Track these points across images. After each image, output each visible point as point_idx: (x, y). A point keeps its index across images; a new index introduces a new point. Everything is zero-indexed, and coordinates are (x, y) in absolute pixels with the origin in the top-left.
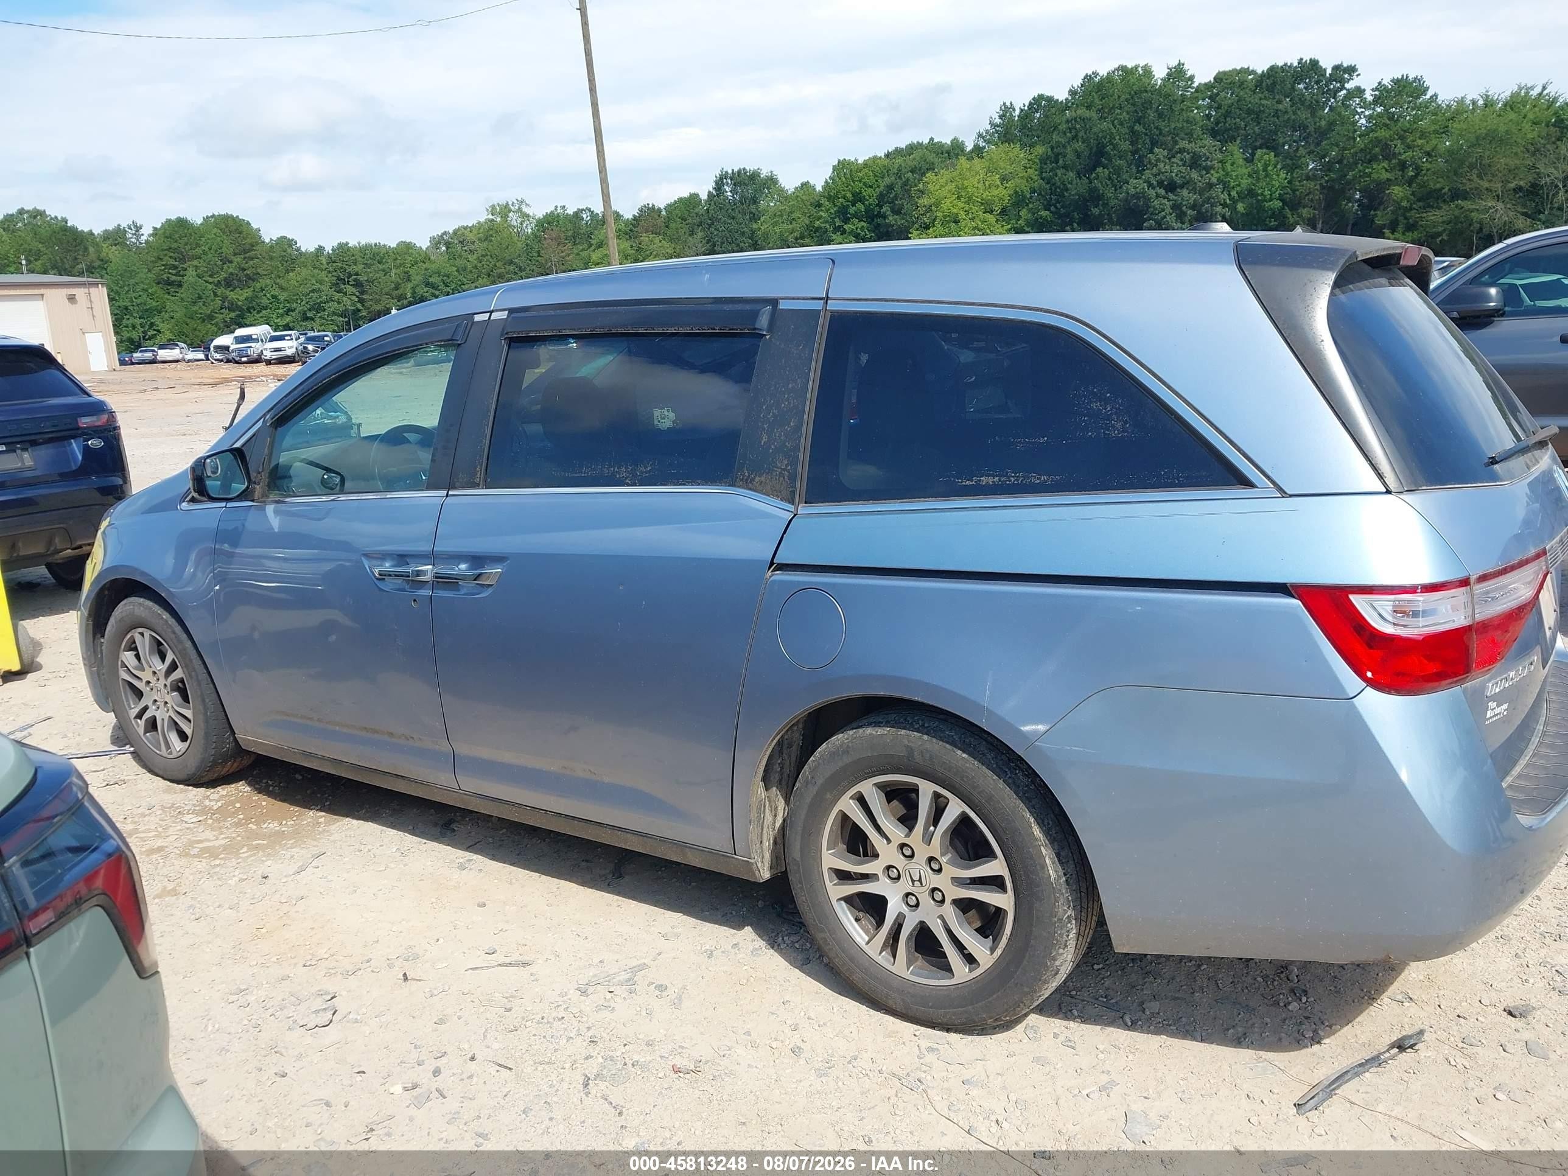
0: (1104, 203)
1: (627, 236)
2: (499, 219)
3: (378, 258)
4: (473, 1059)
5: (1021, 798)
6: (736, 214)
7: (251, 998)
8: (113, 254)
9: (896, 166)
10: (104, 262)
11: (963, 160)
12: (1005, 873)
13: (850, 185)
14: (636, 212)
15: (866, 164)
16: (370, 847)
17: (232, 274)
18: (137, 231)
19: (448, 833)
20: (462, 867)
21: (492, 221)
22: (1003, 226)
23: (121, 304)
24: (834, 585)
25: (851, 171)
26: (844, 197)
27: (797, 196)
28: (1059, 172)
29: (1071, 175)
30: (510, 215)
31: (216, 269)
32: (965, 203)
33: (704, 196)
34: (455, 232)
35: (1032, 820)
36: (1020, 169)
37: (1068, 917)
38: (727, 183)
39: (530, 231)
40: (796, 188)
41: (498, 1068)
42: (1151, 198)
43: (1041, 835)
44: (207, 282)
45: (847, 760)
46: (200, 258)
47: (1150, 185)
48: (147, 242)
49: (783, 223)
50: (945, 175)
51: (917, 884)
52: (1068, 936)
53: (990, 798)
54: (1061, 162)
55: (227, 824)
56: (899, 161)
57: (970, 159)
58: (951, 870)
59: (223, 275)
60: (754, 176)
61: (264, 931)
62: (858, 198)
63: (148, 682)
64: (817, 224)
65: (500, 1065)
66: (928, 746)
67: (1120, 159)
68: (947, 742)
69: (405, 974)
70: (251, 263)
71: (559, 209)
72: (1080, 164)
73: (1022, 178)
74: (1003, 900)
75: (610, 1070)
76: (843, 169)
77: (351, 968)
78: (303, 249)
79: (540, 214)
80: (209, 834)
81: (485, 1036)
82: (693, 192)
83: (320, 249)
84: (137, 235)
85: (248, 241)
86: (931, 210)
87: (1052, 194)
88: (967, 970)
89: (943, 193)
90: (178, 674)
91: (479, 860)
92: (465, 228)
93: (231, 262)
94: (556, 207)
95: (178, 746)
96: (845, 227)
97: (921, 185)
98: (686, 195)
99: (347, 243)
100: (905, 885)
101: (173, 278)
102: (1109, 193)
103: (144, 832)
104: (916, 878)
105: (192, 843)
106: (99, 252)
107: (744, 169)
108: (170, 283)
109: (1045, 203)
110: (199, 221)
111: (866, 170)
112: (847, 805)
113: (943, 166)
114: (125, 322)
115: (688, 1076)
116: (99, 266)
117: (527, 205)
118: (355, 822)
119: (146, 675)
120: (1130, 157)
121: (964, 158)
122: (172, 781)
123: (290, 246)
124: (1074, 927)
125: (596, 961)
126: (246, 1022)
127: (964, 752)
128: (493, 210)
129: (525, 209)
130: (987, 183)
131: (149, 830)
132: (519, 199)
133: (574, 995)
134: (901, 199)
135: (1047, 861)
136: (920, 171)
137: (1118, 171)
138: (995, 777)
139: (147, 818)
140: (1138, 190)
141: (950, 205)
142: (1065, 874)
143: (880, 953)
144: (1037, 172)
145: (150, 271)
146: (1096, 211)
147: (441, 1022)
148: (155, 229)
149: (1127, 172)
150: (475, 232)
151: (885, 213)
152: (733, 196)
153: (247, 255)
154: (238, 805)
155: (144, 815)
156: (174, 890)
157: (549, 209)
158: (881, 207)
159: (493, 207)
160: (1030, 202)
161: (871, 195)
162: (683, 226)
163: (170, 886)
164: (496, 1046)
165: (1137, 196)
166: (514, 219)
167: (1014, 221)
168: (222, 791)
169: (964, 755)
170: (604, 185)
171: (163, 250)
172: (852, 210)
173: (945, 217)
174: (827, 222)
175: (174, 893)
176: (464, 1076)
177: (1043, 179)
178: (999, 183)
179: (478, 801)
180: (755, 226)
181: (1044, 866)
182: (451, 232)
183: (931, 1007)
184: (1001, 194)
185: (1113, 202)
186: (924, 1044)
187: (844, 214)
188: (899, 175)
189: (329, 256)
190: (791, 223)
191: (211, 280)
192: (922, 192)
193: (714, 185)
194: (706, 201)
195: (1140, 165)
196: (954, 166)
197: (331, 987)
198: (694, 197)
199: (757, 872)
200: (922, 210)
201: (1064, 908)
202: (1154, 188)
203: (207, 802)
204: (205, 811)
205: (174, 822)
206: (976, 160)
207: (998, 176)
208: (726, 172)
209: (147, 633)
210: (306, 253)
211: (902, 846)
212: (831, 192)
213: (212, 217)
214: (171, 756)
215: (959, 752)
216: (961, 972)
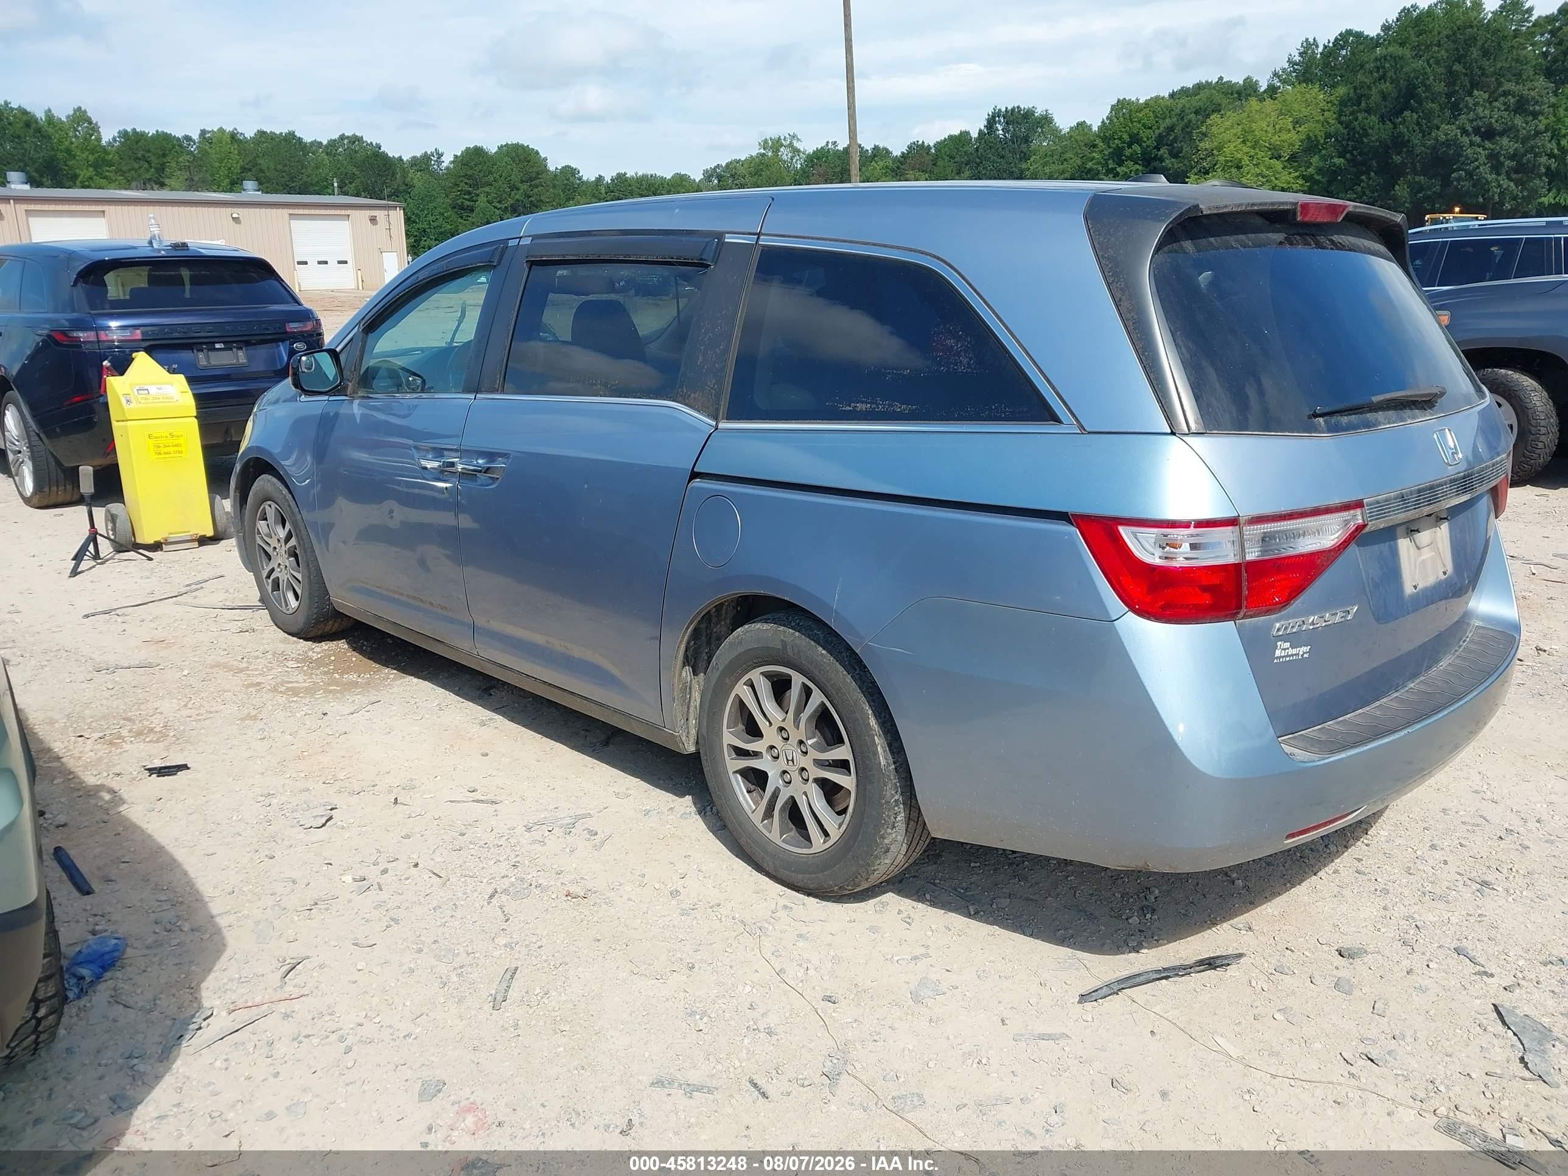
0: (1408, 151)
1: (894, 174)
2: (770, 154)
3: (653, 189)
4: (416, 865)
5: (863, 692)
6: (1007, 153)
7: (274, 801)
8: (417, 179)
9: (1180, 106)
10: (409, 186)
11: (1254, 102)
12: (850, 757)
13: (1127, 125)
14: (904, 149)
15: (1147, 104)
16: (417, 700)
17: (517, 200)
18: (439, 158)
19: (486, 696)
20: (483, 724)
21: (763, 155)
22: (1290, 173)
23: (420, 226)
24: (735, 493)
25: (1131, 111)
26: (1120, 138)
27: (1071, 136)
28: (1360, 116)
29: (1374, 119)
30: (782, 149)
31: (505, 195)
32: (1251, 147)
33: (974, 134)
34: (728, 165)
35: (870, 712)
36: (1316, 112)
37: (896, 801)
38: (1000, 121)
39: (799, 166)
40: (1071, 128)
41: (432, 875)
42: (1464, 146)
43: (876, 726)
44: (495, 207)
45: (741, 650)
46: (491, 185)
47: (1464, 132)
48: (447, 168)
49: (1054, 163)
50: (1232, 117)
51: (790, 763)
52: (895, 818)
53: (839, 689)
54: (1363, 104)
55: (318, 672)
56: (1183, 101)
57: (1262, 100)
58: (814, 754)
59: (511, 201)
60: (1028, 114)
61: (306, 754)
62: (1135, 139)
63: (275, 548)
64: (1090, 165)
65: (434, 873)
66: (797, 641)
67: (1433, 102)
68: (813, 640)
69: (396, 799)
70: (536, 190)
71: (830, 144)
72: (1386, 107)
73: (1317, 121)
74: (847, 781)
75: (516, 888)
76: (1122, 109)
77: (357, 789)
78: (585, 178)
79: (810, 150)
80: (301, 678)
81: (434, 851)
82: (963, 129)
83: (600, 179)
84: (439, 162)
85: (535, 170)
86: (1213, 154)
87: (1349, 139)
88: (822, 841)
89: (1227, 136)
90: (293, 542)
91: (500, 720)
92: (738, 161)
93: (518, 189)
94: (828, 142)
95: (293, 603)
96: (1118, 169)
97: (1204, 128)
98: (957, 133)
99: (625, 174)
100: (782, 764)
101: (467, 203)
102: (1416, 140)
103: (252, 670)
104: (790, 758)
105: (282, 683)
106: (404, 177)
107: (1018, 107)
108: (462, 208)
109: (1340, 149)
110: (493, 150)
111: (1147, 111)
112: (741, 690)
113: (1231, 107)
114: (422, 243)
115: (574, 900)
116: (404, 190)
117: (798, 140)
118: (415, 680)
119: (273, 542)
120: (1443, 99)
121: (1254, 99)
122: (289, 634)
123: (573, 175)
124: (902, 810)
125: (551, 807)
126: (262, 817)
127: (824, 649)
128: (765, 144)
129: (796, 144)
130: (1277, 127)
131: (256, 670)
132: (792, 134)
133: (520, 829)
134: (1181, 141)
135: (879, 749)
136: (1204, 113)
137: (1429, 115)
138: (845, 672)
139: (258, 660)
140: (1449, 137)
141: (1233, 149)
142: (894, 763)
143: (763, 821)
144: (1334, 116)
145: (447, 196)
146: (1397, 159)
147: (407, 837)
148: (456, 156)
149: (1439, 116)
150: (746, 166)
151: (1162, 156)
152: (1004, 135)
153: (533, 183)
154: (333, 658)
155: (257, 657)
156: (255, 716)
157: (820, 144)
158: (1159, 150)
159: (766, 141)
160: (1324, 148)
161: (1149, 137)
162: (950, 164)
163: (253, 713)
164: (439, 859)
165: (1447, 144)
166: (785, 154)
167: (1303, 169)
168: (325, 646)
169: (824, 652)
170: (851, 122)
171: (460, 177)
172: (1128, 152)
173: (1227, 161)
174: (1099, 163)
175: (254, 718)
176: (403, 878)
177: (1341, 123)
178: (1291, 128)
179: (491, 666)
180: (1024, 166)
181: (876, 753)
182: (724, 165)
183: (793, 872)
184: (1292, 139)
185: (1418, 150)
186: (783, 902)
187: (1118, 156)
188: (1181, 116)
189: (608, 186)
190: (1062, 164)
191: (499, 206)
192: (1205, 135)
193: (985, 123)
194: (977, 140)
195: (1456, 109)
196: (1242, 107)
197: (336, 800)
198: (965, 135)
199: (681, 745)
200: (1202, 154)
201: (892, 794)
202: (1468, 135)
203: (310, 653)
204: (305, 659)
205: (278, 666)
206: (1268, 101)
207: (1291, 119)
208: (1000, 110)
209: (274, 505)
210: (587, 182)
211: (781, 729)
212: (1106, 132)
213: (505, 146)
214: (288, 612)
215: (820, 649)
216: (818, 843)
